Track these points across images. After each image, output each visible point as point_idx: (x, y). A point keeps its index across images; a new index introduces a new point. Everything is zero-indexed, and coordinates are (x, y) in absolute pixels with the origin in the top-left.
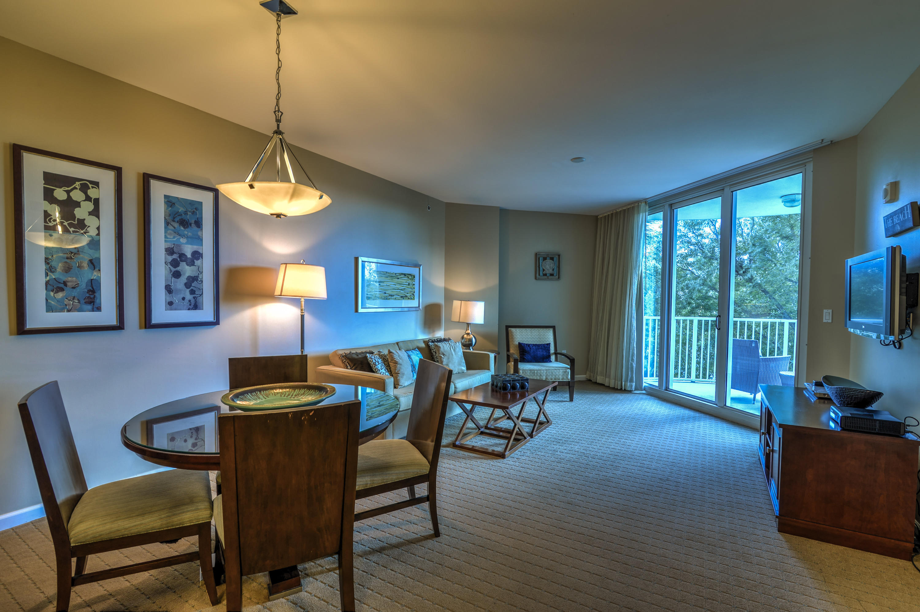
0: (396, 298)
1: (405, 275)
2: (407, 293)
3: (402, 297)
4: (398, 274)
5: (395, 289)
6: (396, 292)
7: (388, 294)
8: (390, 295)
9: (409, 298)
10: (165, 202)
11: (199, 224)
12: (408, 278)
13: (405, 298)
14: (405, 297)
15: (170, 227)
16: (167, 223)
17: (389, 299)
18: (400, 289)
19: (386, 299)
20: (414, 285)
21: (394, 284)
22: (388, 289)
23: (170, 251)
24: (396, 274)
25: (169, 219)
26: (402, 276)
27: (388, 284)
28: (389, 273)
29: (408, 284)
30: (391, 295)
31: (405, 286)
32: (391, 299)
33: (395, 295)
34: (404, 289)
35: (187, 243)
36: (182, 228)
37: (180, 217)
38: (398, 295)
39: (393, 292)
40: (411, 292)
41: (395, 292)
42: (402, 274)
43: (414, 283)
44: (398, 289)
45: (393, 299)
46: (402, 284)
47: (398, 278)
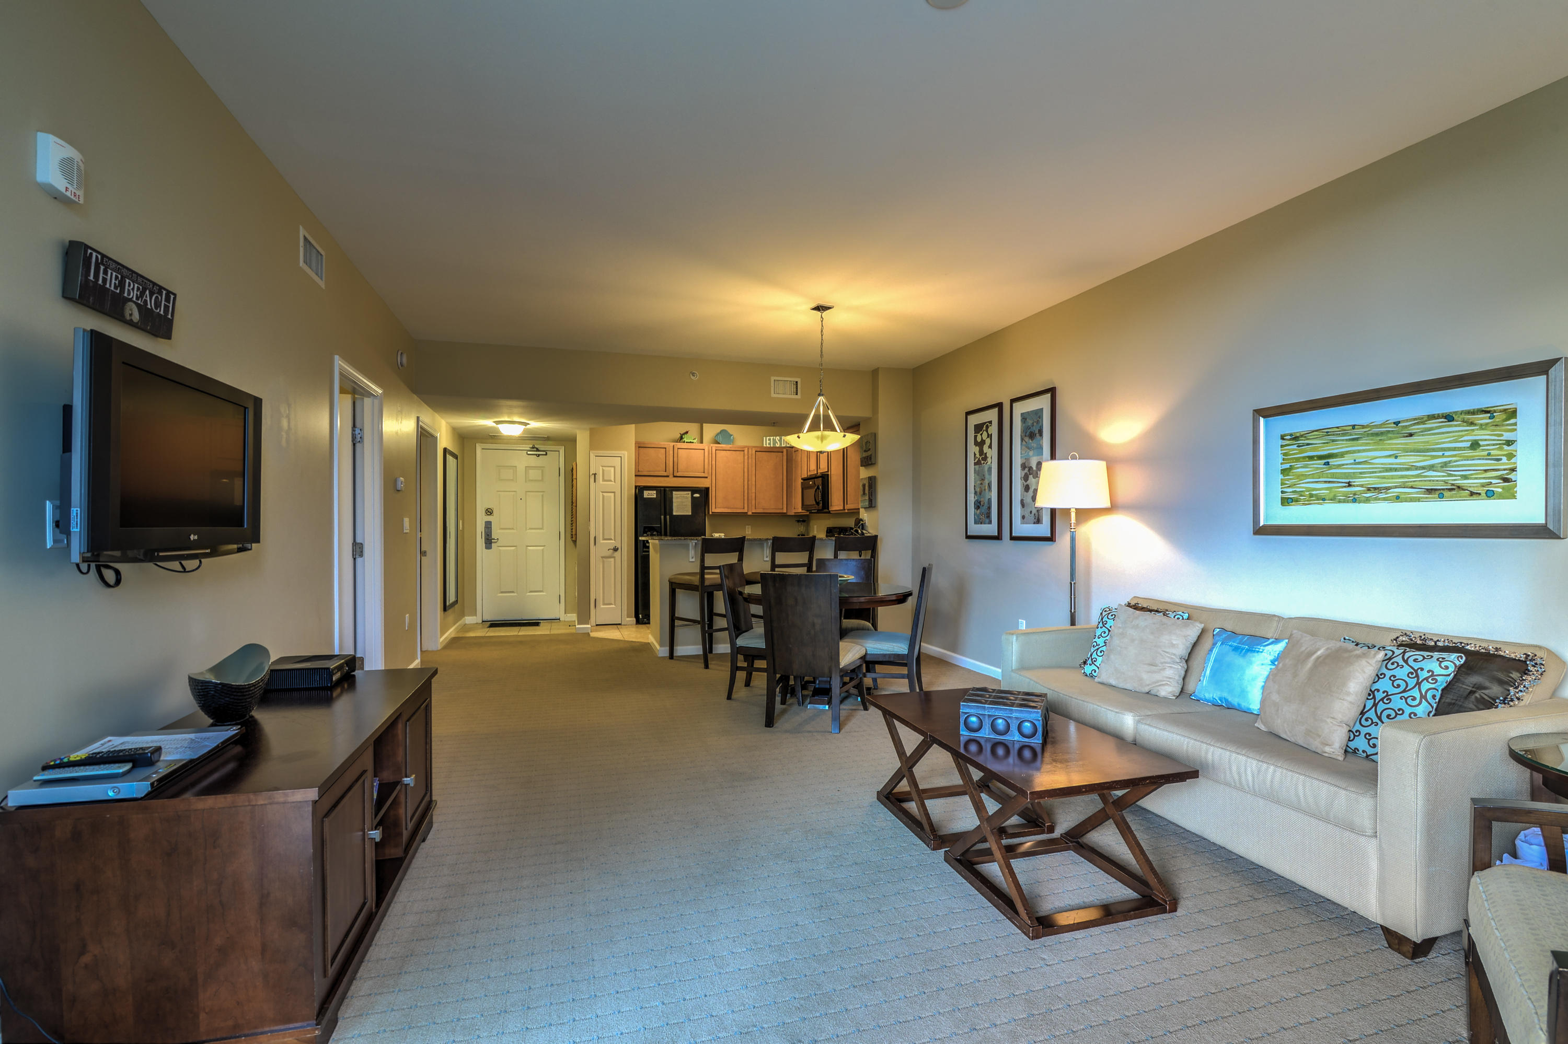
0: (1398, 498)
1: (1449, 418)
2: (1465, 477)
3: (1430, 491)
4: (1407, 421)
5: (1396, 470)
6: (1402, 477)
7: (1362, 486)
8: (1369, 489)
9: (1472, 494)
10: (1021, 420)
11: (1041, 432)
12: (1472, 424)
13: (1446, 494)
14: (1450, 490)
15: (1024, 443)
16: (1022, 440)
17: (1367, 500)
18: (1423, 468)
19: (1354, 501)
20: (1509, 443)
21: (1390, 456)
22: (1361, 473)
23: (1024, 466)
24: (1397, 423)
25: (1023, 434)
26: (1431, 424)
27: (1361, 457)
28: (1363, 427)
29: (1468, 444)
30: (1375, 489)
31: (1447, 453)
32: (1377, 499)
33: (1396, 487)
34: (1445, 464)
35: (1034, 455)
36: (1031, 441)
37: (1029, 431)
38: (1412, 487)
39: (1384, 478)
40: (1486, 471)
41: (1392, 477)
42: (1432, 417)
43: (1507, 436)
44: (1408, 469)
45: (1385, 499)
46: (1434, 450)
47: (1411, 435)
